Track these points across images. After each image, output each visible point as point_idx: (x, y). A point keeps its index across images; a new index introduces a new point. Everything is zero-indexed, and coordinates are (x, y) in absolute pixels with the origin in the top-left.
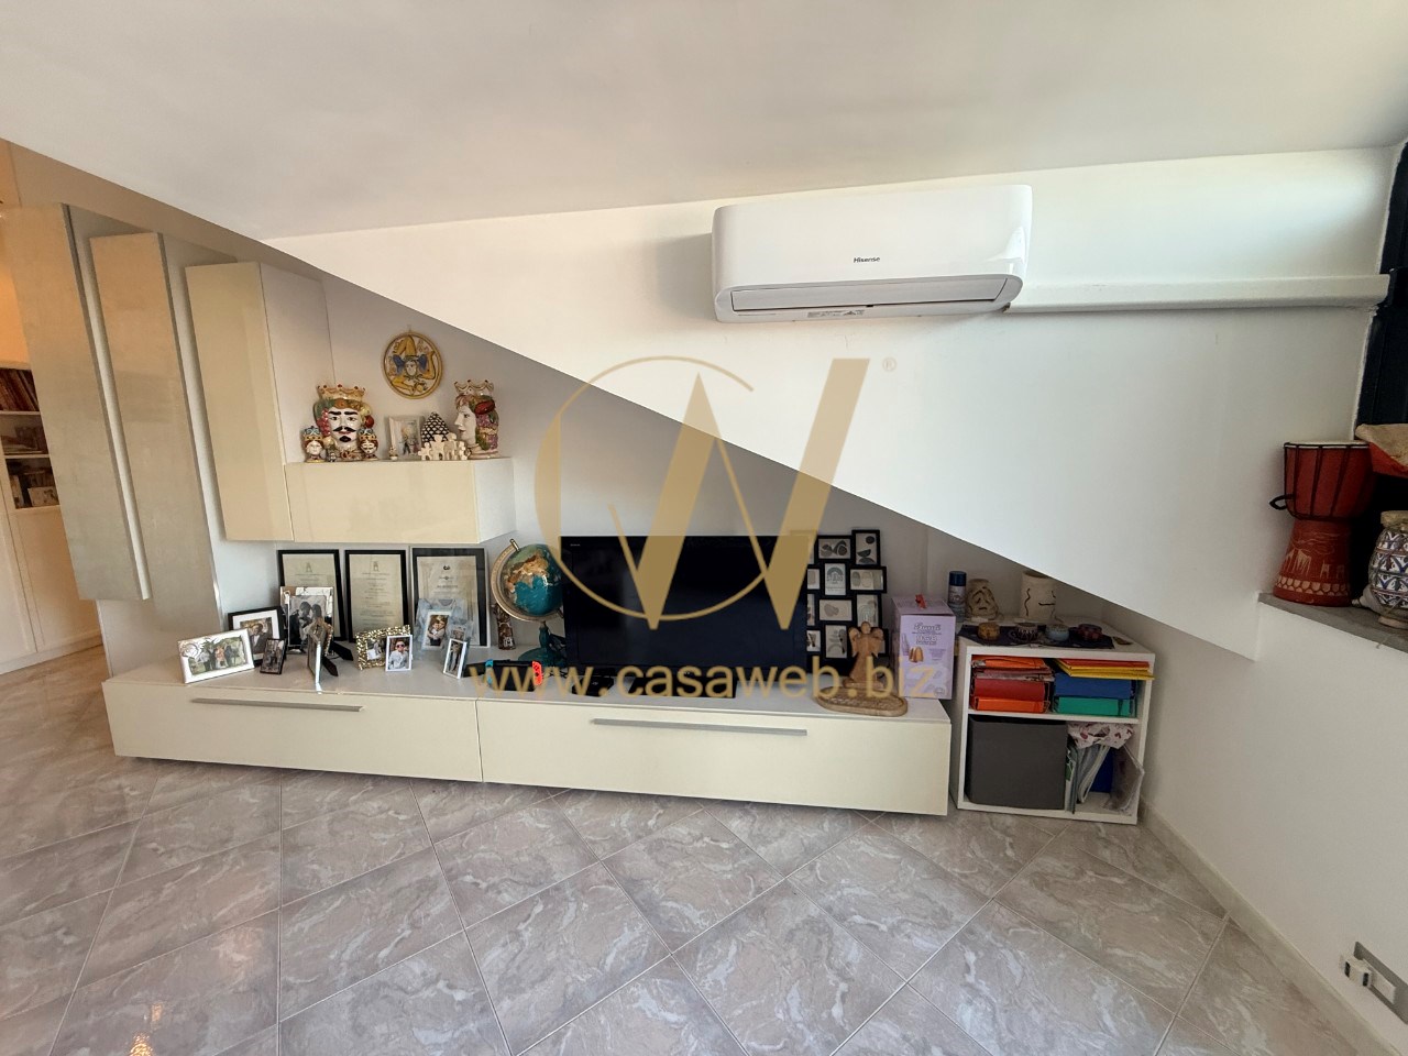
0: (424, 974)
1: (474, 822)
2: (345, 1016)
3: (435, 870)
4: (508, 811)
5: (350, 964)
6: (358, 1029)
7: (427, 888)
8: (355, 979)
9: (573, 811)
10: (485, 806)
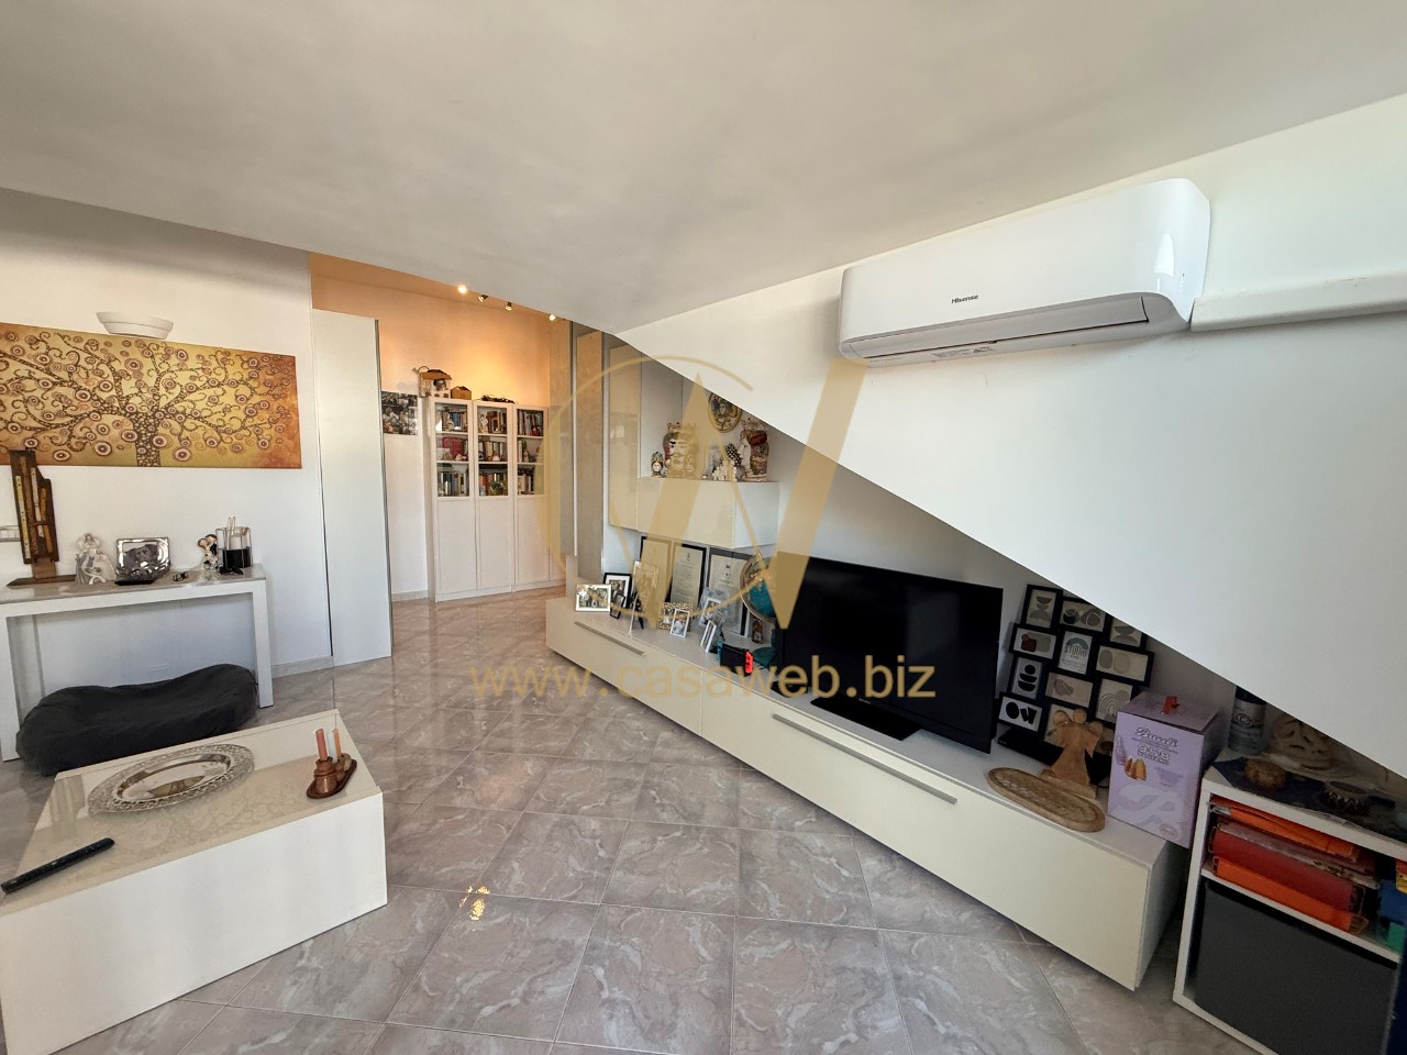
0: (594, 830)
1: (681, 761)
2: (548, 827)
3: (640, 778)
4: (706, 764)
5: (568, 804)
6: (549, 837)
7: (629, 785)
8: (565, 812)
9: (749, 786)
10: (695, 754)
